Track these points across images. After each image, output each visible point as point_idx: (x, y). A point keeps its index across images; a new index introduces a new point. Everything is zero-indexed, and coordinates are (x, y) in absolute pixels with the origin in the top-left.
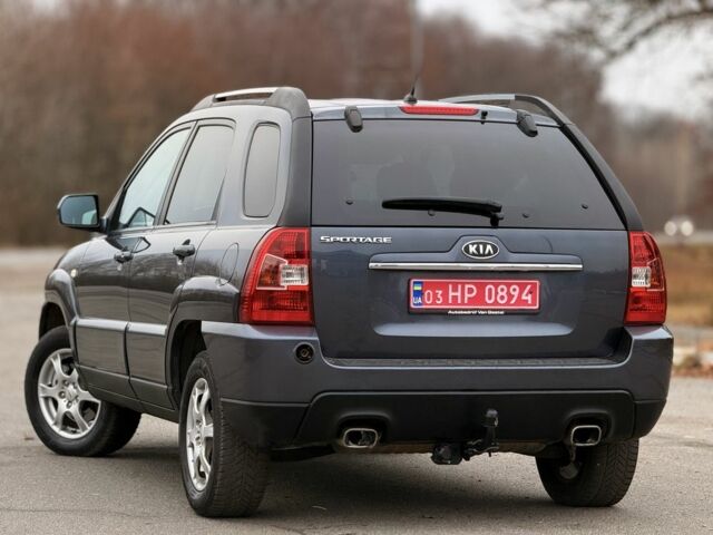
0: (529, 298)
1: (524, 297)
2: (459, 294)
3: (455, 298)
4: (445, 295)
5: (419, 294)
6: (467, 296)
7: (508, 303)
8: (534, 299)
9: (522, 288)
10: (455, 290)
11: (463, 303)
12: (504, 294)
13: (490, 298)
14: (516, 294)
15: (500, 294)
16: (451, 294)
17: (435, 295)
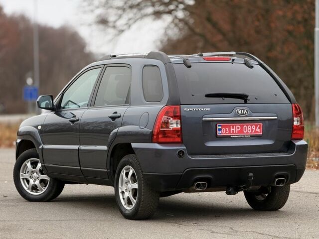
0: (259, 130)
1: (257, 130)
2: (234, 129)
3: (233, 131)
4: (230, 130)
5: (220, 130)
6: (237, 130)
7: (251, 133)
8: (260, 131)
9: (256, 126)
10: (233, 128)
11: (236, 133)
12: (250, 129)
13: (245, 131)
14: (254, 129)
15: (249, 129)
16: (232, 129)
17: (226, 130)
